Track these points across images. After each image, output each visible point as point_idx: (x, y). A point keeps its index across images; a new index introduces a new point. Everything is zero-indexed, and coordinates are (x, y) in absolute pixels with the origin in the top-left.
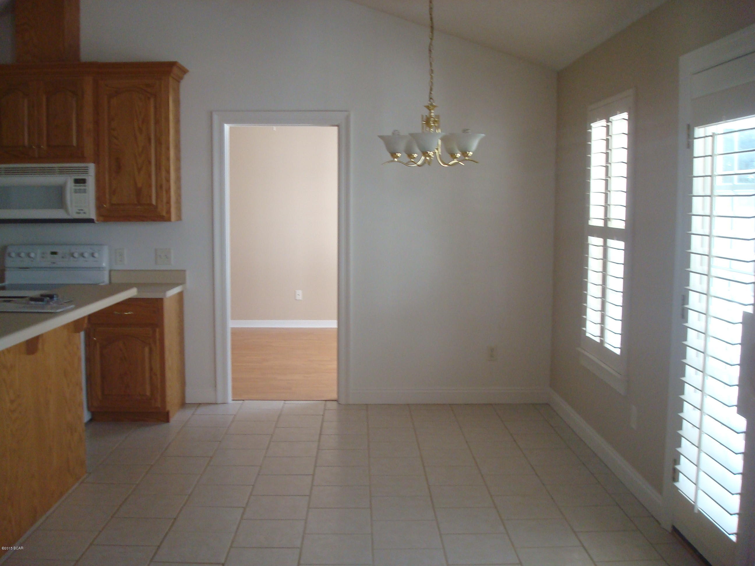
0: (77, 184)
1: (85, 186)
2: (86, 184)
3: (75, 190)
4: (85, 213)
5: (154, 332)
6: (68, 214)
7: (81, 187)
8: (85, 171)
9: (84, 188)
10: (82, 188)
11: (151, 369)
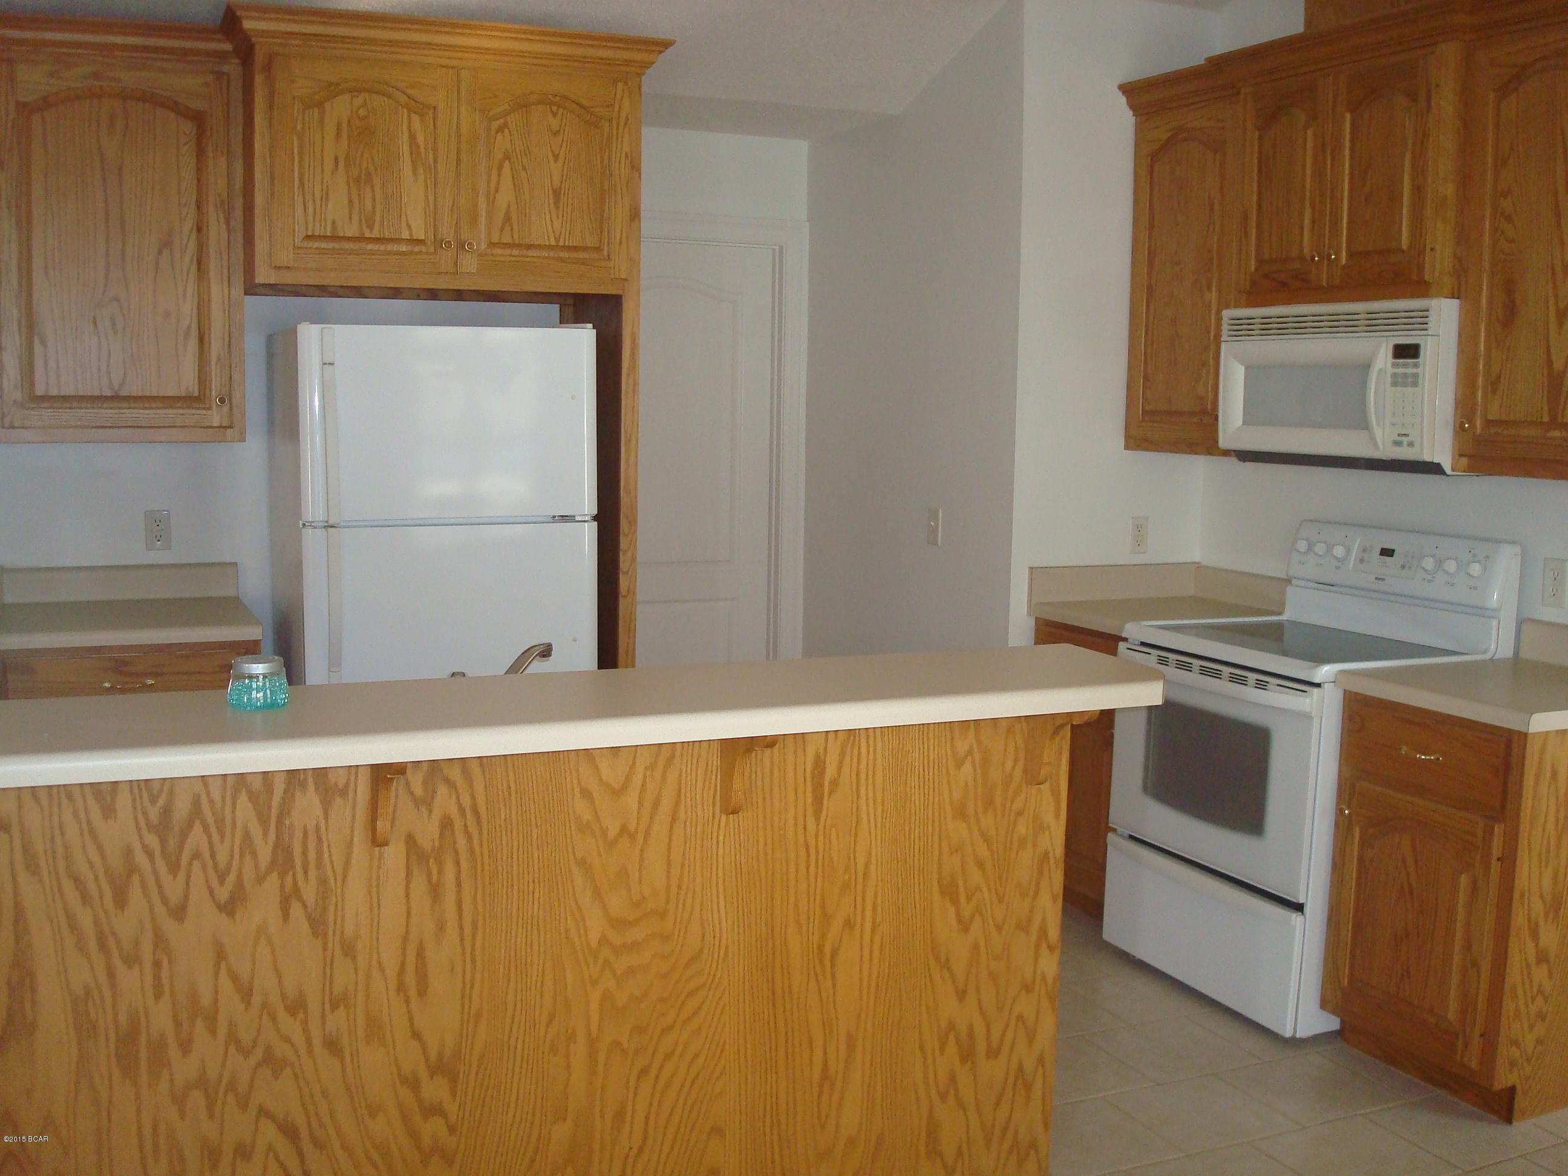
0: (1401, 361)
1: (1416, 366)
2: (1420, 360)
3: (1394, 375)
4: (1411, 444)
5: (1489, 832)
6: (1376, 447)
7: (1406, 367)
8: (1421, 321)
9: (1415, 371)
10: (1410, 371)
11: (1468, 946)
